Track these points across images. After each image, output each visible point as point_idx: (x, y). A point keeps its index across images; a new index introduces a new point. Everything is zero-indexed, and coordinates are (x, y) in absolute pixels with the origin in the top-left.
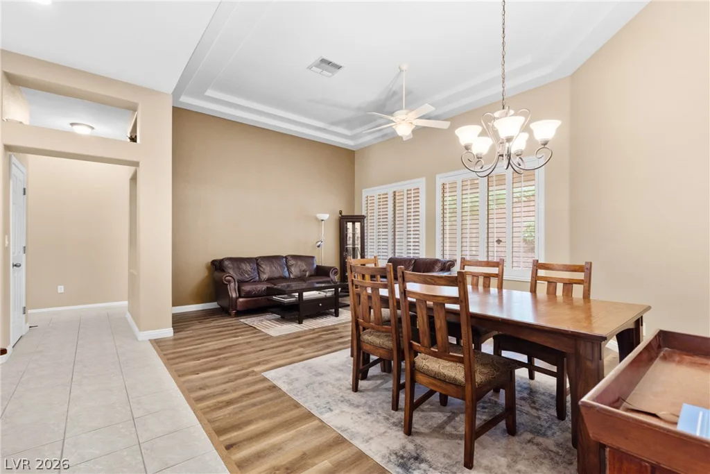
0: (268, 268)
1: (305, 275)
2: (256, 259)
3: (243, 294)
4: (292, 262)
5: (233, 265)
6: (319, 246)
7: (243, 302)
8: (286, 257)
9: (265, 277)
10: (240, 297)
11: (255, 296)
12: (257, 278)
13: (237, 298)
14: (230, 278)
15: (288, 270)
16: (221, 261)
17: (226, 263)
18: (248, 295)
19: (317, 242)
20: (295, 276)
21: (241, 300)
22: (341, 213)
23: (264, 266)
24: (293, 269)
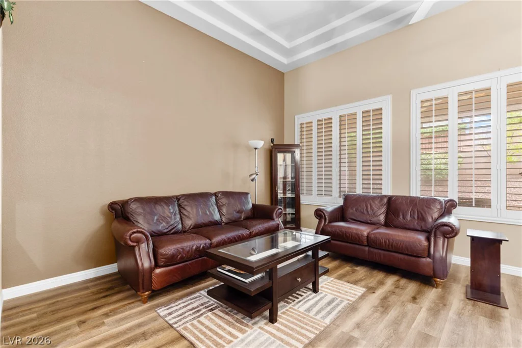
0: (195, 211)
1: (241, 217)
2: (178, 198)
3: (162, 261)
4: (224, 201)
5: (144, 210)
6: (252, 180)
7: (160, 274)
8: (215, 194)
9: (189, 223)
10: (157, 265)
11: (183, 260)
12: (180, 226)
13: (152, 270)
14: (139, 235)
15: (219, 211)
16: (125, 204)
17: (133, 206)
18: (171, 260)
19: (251, 175)
20: (229, 219)
21: (158, 271)
22: (272, 142)
23: (188, 209)
24: (224, 210)
